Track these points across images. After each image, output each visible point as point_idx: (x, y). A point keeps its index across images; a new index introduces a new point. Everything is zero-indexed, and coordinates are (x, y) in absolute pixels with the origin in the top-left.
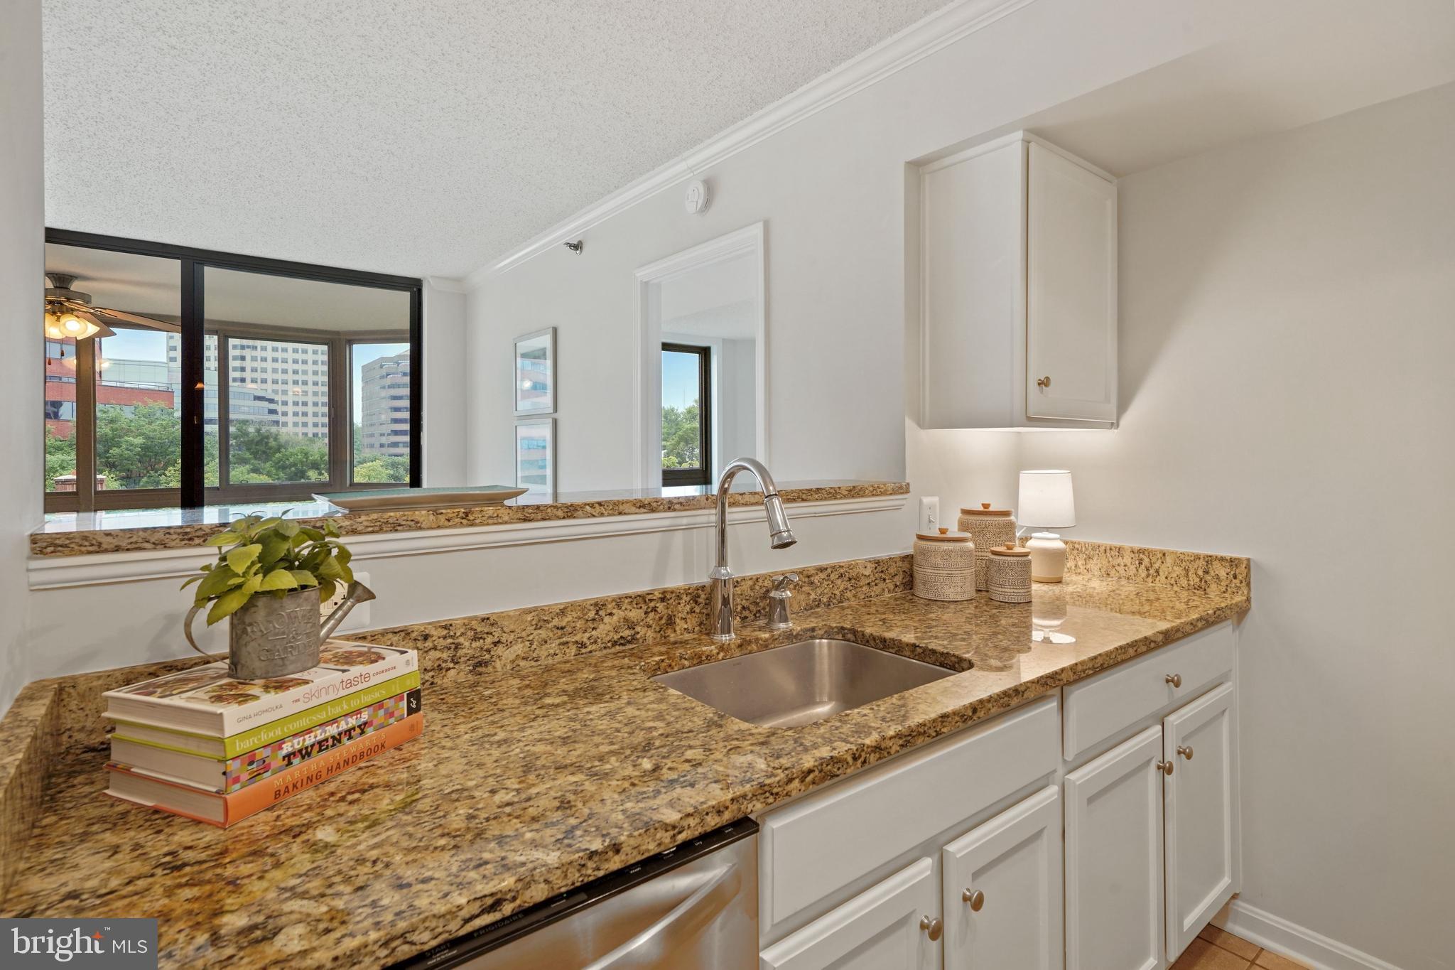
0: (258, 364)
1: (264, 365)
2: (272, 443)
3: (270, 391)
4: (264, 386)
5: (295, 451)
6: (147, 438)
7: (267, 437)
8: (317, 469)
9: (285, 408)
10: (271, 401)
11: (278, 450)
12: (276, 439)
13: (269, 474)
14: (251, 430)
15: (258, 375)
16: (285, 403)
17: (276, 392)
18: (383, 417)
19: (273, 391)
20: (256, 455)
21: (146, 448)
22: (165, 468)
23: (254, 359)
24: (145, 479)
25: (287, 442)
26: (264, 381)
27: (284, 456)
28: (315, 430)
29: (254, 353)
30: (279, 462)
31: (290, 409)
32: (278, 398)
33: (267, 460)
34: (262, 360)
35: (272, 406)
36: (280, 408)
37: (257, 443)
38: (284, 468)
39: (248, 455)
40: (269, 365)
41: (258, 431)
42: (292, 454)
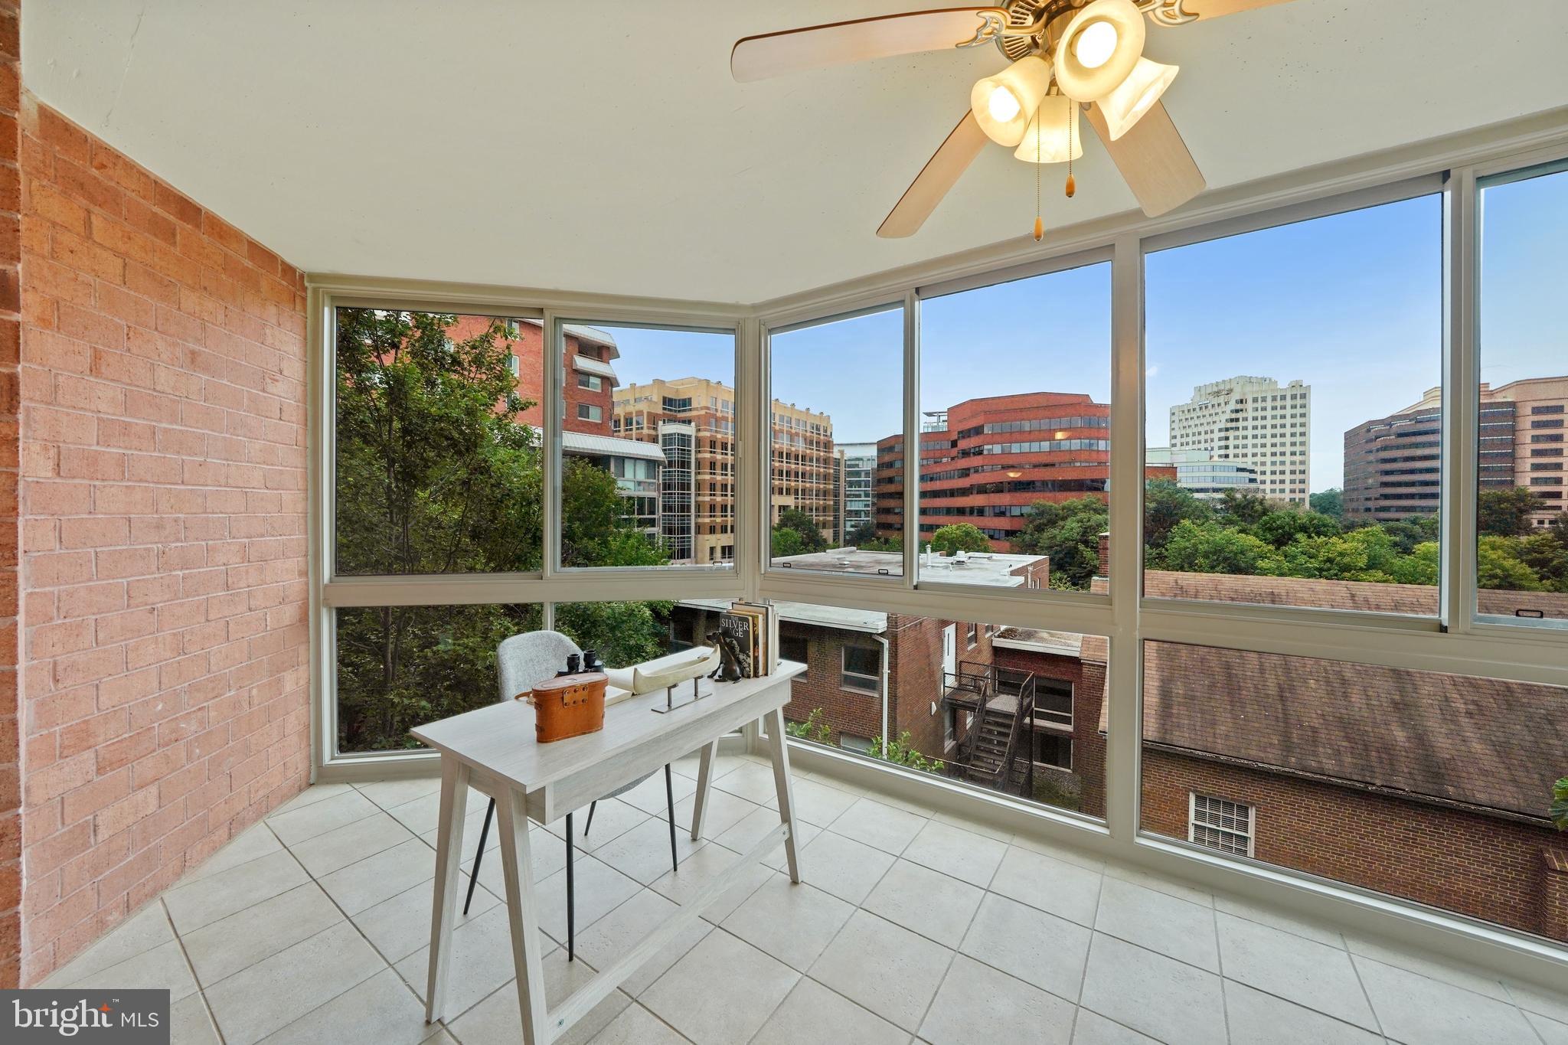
0: (1240, 442)
1: (1245, 442)
2: (1258, 507)
3: (1250, 463)
4: (1245, 459)
5: (1281, 514)
6: (1159, 503)
7: (1254, 502)
8: (1306, 532)
9: (1263, 477)
10: (1252, 471)
11: (1265, 512)
12: (1261, 503)
13: (1256, 535)
14: (1239, 496)
15: (1240, 451)
16: (1264, 473)
17: (1255, 463)
18: (1370, 481)
19: (1253, 463)
20: (1243, 516)
21: (1157, 510)
22: (1171, 526)
23: (1236, 438)
24: (1157, 534)
25: (1271, 506)
26: (1245, 455)
27: (1271, 518)
28: (1293, 496)
29: (1237, 433)
30: (1266, 524)
31: (1268, 477)
32: (1258, 469)
33: (1252, 523)
34: (1243, 438)
35: (1253, 476)
36: (1259, 477)
37: (1244, 508)
38: (1270, 529)
39: (1235, 517)
40: (1250, 441)
41: (1245, 497)
42: (1279, 517)
